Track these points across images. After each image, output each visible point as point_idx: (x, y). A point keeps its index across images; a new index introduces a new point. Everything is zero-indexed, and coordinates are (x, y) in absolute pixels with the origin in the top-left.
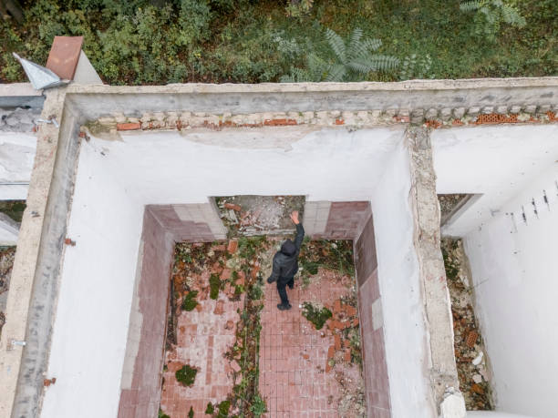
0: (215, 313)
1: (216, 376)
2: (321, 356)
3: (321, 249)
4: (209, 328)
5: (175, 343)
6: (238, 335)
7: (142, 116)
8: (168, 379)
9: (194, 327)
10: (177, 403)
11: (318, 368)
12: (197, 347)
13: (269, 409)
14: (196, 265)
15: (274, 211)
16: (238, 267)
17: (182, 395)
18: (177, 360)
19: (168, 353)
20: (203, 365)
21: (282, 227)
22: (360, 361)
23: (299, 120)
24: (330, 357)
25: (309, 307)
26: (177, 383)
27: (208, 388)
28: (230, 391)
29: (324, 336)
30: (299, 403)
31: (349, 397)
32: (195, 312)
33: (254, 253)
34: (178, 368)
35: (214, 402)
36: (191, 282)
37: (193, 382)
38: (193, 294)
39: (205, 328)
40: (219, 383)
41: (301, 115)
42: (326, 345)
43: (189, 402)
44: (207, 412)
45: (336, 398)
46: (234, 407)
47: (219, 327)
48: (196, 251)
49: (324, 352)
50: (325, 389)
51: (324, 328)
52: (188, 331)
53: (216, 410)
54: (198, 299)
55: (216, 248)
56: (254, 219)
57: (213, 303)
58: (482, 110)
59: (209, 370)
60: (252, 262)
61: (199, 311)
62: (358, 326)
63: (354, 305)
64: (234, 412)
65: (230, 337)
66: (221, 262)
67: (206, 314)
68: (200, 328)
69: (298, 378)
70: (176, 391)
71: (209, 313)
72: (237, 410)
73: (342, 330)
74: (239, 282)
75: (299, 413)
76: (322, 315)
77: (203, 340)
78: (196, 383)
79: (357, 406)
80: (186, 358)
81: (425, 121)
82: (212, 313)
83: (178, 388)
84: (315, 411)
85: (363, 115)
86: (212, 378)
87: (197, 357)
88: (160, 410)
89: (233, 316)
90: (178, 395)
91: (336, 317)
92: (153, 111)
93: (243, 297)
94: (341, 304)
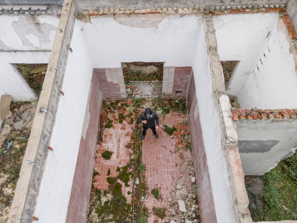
0: (121, 129)
1: (121, 155)
2: (171, 146)
3: (171, 103)
4: (118, 135)
5: (102, 142)
6: (132, 138)
7: (100, 10)
8: (98, 157)
9: (111, 135)
10: (102, 166)
11: (171, 151)
12: (112, 143)
13: (147, 169)
14: (112, 109)
15: (148, 89)
16: (132, 110)
17: (105, 163)
18: (102, 149)
19: (98, 145)
20: (115, 151)
21: (152, 95)
22: (190, 148)
23: (161, 11)
24: (176, 146)
25: (166, 126)
26: (102, 158)
27: (117, 161)
28: (128, 161)
29: (173, 138)
30: (161, 167)
31: (186, 163)
32: (111, 129)
33: (139, 105)
34: (103, 152)
35: (120, 166)
36: (110, 116)
37: (110, 158)
38: (111, 121)
39: (117, 135)
40: (123, 158)
41: (162, 10)
42: (174, 142)
43: (108, 166)
44: (117, 171)
45: (179, 164)
46: (130, 169)
47: (123, 135)
48: (112, 104)
49: (173, 145)
50: (174, 160)
51: (173, 135)
52: (108, 137)
53: (121, 170)
54: (113, 124)
55: (121, 103)
56: (139, 92)
57: (120, 125)
58: (231, 7)
59: (118, 153)
60: (138, 109)
61: (113, 128)
62: (189, 134)
63: (187, 125)
64: (130, 170)
65: (128, 139)
66: (124, 109)
67: (117, 130)
68: (114, 136)
69: (161, 156)
70: (102, 162)
71: (118, 129)
72: (132, 170)
73: (181, 136)
74: (132, 117)
75: (161, 171)
76: (172, 129)
77: (115, 140)
78: (111, 158)
79: (190, 167)
80: (107, 148)
81: (210, 12)
82: (120, 129)
83: (103, 161)
84: (169, 170)
85: (186, 9)
86: (120, 156)
87: (113, 148)
88: (94, 169)
89: (129, 130)
90: (103, 163)
91: (179, 130)
92: (104, 8)
93: (134, 122)
94: (181, 125)
